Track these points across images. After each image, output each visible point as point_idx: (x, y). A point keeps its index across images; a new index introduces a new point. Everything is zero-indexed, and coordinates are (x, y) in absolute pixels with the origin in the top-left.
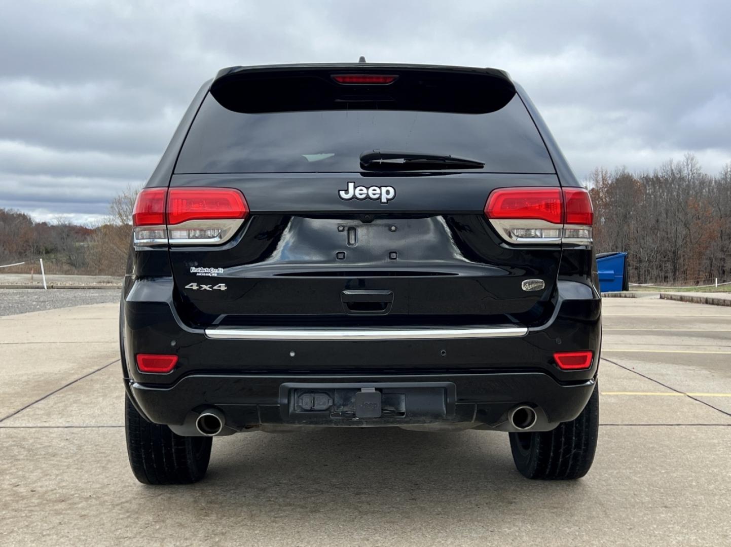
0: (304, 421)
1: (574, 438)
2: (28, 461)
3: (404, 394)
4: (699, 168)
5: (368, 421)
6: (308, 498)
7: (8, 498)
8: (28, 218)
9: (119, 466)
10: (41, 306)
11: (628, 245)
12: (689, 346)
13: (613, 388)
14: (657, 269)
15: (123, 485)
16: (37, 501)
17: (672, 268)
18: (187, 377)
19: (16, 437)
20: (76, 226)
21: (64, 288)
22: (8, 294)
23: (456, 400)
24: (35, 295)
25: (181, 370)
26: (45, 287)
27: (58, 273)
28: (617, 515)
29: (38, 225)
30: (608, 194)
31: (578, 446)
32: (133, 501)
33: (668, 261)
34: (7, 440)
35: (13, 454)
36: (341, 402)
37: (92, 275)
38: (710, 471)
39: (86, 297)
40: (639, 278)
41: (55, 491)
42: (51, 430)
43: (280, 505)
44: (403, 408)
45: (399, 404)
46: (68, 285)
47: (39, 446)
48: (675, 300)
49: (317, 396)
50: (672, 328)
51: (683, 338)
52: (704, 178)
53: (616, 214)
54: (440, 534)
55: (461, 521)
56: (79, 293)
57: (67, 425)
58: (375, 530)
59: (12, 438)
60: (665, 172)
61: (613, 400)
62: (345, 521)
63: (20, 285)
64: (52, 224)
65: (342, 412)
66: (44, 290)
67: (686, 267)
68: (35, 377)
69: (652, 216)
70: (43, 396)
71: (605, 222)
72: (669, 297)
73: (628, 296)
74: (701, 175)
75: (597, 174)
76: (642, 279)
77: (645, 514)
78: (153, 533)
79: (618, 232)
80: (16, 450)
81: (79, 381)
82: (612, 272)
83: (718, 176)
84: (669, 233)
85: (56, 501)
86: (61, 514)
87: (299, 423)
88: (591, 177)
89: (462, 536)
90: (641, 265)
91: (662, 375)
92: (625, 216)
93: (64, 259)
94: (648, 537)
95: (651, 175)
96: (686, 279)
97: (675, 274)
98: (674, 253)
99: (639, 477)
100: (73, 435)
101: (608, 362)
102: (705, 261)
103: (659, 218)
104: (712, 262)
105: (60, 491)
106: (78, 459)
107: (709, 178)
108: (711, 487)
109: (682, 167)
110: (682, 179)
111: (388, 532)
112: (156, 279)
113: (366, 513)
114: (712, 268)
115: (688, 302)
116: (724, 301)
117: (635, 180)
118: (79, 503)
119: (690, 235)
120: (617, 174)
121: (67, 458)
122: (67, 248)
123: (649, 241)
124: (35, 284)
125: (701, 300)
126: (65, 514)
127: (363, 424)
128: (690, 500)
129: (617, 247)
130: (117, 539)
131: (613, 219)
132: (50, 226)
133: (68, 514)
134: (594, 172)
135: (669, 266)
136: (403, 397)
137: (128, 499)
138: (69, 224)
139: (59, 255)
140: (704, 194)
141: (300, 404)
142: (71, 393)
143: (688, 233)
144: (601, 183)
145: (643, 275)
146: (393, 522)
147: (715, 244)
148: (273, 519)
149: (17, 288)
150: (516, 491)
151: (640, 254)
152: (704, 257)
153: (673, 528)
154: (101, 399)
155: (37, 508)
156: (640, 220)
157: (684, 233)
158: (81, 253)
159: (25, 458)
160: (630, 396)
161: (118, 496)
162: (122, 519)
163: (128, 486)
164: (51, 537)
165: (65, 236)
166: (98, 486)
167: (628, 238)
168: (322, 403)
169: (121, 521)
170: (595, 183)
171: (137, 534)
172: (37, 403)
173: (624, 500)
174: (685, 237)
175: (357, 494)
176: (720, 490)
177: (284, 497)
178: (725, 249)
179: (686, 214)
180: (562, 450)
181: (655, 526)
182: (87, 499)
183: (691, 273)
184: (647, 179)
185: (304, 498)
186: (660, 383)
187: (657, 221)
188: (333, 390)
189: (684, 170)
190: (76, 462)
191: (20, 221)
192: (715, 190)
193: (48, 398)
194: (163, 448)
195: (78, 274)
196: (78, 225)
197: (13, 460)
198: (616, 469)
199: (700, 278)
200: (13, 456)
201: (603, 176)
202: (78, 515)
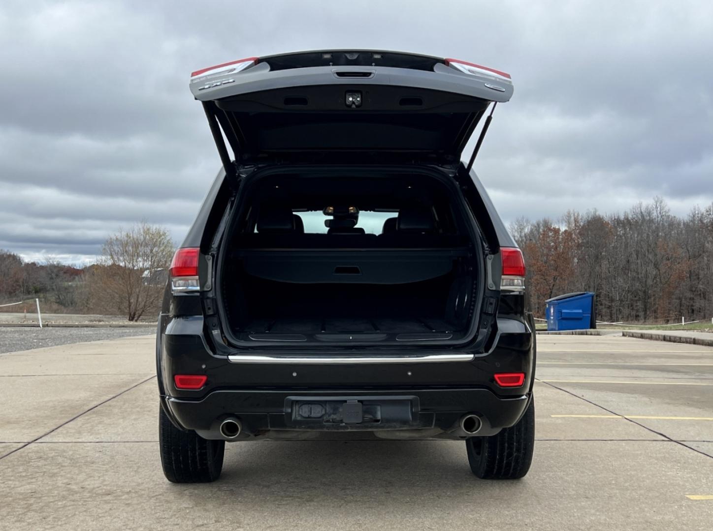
0: (303, 426)
1: (515, 444)
2: (73, 467)
3: (379, 405)
4: (667, 211)
5: (352, 425)
6: (304, 492)
7: (64, 493)
8: (18, 258)
9: (148, 471)
10: (42, 343)
11: (600, 285)
12: (636, 378)
13: (561, 411)
14: (628, 308)
15: (155, 483)
16: (88, 495)
17: (643, 307)
18: (214, 392)
19: (58, 450)
20: (64, 266)
21: (58, 326)
22: (7, 332)
23: (420, 410)
24: (33, 333)
25: (210, 387)
26: (41, 326)
27: (47, 312)
28: (547, 503)
29: (27, 265)
30: (580, 235)
31: (518, 450)
32: (165, 495)
33: (639, 300)
34: (50, 452)
35: (58, 462)
36: (332, 411)
37: (82, 314)
38: (629, 474)
39: (81, 334)
40: (611, 317)
41: (100, 488)
42: (85, 444)
43: (282, 497)
44: (379, 417)
45: (376, 413)
46: (62, 323)
47: (78, 456)
48: (636, 337)
49: (313, 406)
50: (627, 362)
51: (633, 371)
52: (673, 220)
53: (589, 255)
54: (408, 516)
55: (424, 507)
56: (74, 331)
57: (97, 441)
58: (357, 513)
59: (54, 450)
60: (635, 214)
61: (560, 421)
62: (333, 507)
63: (16, 323)
64: (41, 264)
65: (332, 419)
66: (39, 328)
67: (657, 306)
68: (60, 403)
69: (623, 257)
70: (72, 419)
71: (578, 263)
72: (631, 335)
73: (593, 333)
74: (670, 217)
75: (569, 216)
76: (614, 317)
77: (569, 503)
78: (185, 515)
79: (591, 272)
80: (60, 460)
81: (99, 407)
82: (581, 311)
83: (686, 218)
84: (640, 274)
85: (103, 495)
86: (110, 503)
87: (299, 428)
88: (564, 219)
89: (425, 517)
90: (613, 304)
91: (607, 401)
92: (597, 257)
93: (53, 299)
94: (569, 517)
95: (622, 217)
96: (656, 318)
97: (645, 314)
98: (645, 292)
99: (570, 478)
100: (104, 448)
101: (561, 391)
102: (675, 300)
103: (630, 259)
104: (681, 301)
105: (105, 487)
106: (113, 466)
107: (678, 220)
108: (627, 484)
109: (651, 210)
110: (651, 221)
111: (368, 514)
112: (188, 317)
113: (351, 502)
114: (682, 308)
115: (647, 340)
116: (680, 338)
117: (606, 222)
118: (122, 496)
119: (660, 275)
120: (588, 217)
121: (104, 465)
122: (56, 288)
123: (620, 281)
124: (30, 322)
125: (659, 338)
126: (113, 503)
127: (348, 429)
128: (607, 493)
129: (589, 287)
130: (157, 519)
131: (585, 260)
132: (39, 266)
133: (116, 503)
134: (566, 214)
135: (640, 304)
136: (379, 408)
137: (161, 493)
138: (58, 264)
139: (48, 295)
140: (673, 235)
141: (301, 413)
142: (95, 416)
143: (658, 273)
144: (573, 225)
145: (616, 314)
146: (372, 508)
147: (684, 284)
148: (277, 506)
149: (14, 327)
150: (470, 487)
151: (612, 294)
152: (674, 297)
153: (589, 511)
154: (122, 420)
155: (89, 499)
156: (612, 261)
157: (654, 273)
158: (69, 292)
159: (70, 465)
160: (575, 418)
161: (152, 491)
162: (159, 506)
163: (159, 484)
164: (106, 518)
165: (54, 275)
166: (134, 484)
167: (600, 278)
168: (317, 412)
169: (159, 508)
170: (568, 225)
171: (172, 516)
172: (67, 424)
173: (555, 493)
174: (655, 278)
175: (343, 489)
176: (633, 487)
177: (285, 491)
178: (694, 289)
179: (656, 255)
180: (505, 454)
181: (575, 510)
182: (129, 493)
183: (662, 312)
184: (618, 222)
185: (301, 492)
186: (603, 408)
187: (628, 261)
188: (326, 402)
189: (653, 213)
190: (112, 468)
191: (10, 262)
192: (684, 232)
193: (75, 420)
194: (189, 452)
195: (66, 313)
196: (67, 265)
197: (60, 466)
198: (552, 472)
199: (670, 317)
200: (58, 464)
201: (575, 218)
202: (123, 503)
